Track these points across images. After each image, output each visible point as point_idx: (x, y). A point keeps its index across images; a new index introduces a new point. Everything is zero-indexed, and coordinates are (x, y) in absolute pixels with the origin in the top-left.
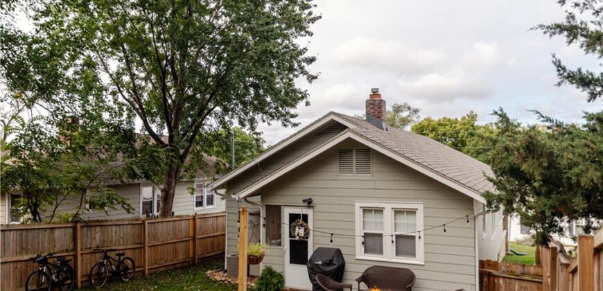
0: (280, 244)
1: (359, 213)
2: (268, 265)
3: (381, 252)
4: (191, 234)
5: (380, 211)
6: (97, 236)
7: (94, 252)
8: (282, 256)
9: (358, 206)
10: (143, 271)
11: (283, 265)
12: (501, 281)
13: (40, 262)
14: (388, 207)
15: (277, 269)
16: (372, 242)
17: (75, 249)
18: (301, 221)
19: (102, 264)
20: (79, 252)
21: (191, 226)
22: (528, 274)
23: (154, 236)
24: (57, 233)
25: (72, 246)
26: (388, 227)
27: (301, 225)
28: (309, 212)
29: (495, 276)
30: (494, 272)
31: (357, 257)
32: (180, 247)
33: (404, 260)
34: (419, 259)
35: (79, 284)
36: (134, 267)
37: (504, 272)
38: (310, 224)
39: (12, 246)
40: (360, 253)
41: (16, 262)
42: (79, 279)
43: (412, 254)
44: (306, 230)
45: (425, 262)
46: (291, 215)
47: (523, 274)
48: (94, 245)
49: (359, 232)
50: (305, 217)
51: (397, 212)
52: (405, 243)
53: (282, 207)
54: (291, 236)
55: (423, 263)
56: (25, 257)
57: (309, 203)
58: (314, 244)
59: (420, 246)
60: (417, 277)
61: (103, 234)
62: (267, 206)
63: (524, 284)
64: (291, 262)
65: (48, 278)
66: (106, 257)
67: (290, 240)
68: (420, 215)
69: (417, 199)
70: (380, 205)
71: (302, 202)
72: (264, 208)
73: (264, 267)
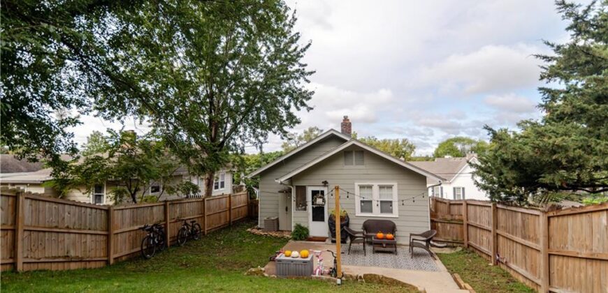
0: (305, 209)
1: (357, 189)
2: (298, 223)
3: (371, 211)
4: (228, 206)
5: (370, 187)
6: (178, 210)
7: (176, 222)
8: (307, 217)
9: (357, 184)
10: (204, 232)
11: (308, 222)
12: (439, 225)
13: (147, 230)
14: (376, 185)
15: (304, 225)
16: (366, 205)
17: (165, 219)
18: (320, 195)
19: (184, 229)
20: (168, 222)
21: (228, 201)
22: (455, 220)
23: (209, 209)
24: (155, 209)
25: (163, 218)
26: (376, 196)
27: (320, 197)
28: (325, 189)
29: (436, 222)
30: (435, 220)
31: (357, 215)
32: (222, 215)
33: (386, 215)
34: (395, 214)
35: (169, 244)
36: (200, 230)
37: (440, 219)
38: (326, 197)
39: (128, 220)
40: (358, 213)
41: (130, 231)
42: (169, 240)
43: (391, 211)
44: (324, 201)
45: (399, 215)
46: (313, 192)
47: (452, 220)
48: (176, 217)
49: (358, 200)
50: (322, 192)
51: (381, 187)
52: (386, 205)
53: (307, 187)
54: (313, 203)
55: (397, 216)
56: (136, 227)
57: (325, 184)
58: (328, 209)
59: (395, 206)
60: (396, 224)
61: (181, 210)
62: (297, 187)
63: (452, 225)
64: (314, 220)
65: (154, 241)
66: (186, 224)
67: (313, 207)
68: (395, 189)
69: (393, 179)
70: (371, 184)
71: (322, 183)
72: (295, 188)
73: (295, 224)
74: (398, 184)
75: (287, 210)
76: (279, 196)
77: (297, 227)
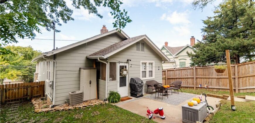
0: (115, 79)
1: (141, 64)
2: (112, 90)
5: (145, 64)
8: (117, 85)
9: (141, 62)
11: (117, 89)
14: (148, 62)
15: (115, 91)
16: (144, 73)
18: (124, 68)
26: (148, 69)
27: (125, 70)
28: (127, 65)
33: (150, 78)
38: (128, 70)
43: (152, 76)
44: (127, 72)
45: (155, 77)
46: (120, 66)
49: (141, 71)
50: (126, 67)
51: (149, 64)
52: (151, 73)
53: (117, 63)
54: (120, 74)
57: (128, 61)
59: (154, 73)
67: (120, 77)
68: (154, 64)
69: (153, 60)
70: (146, 62)
71: (126, 61)
72: (109, 63)
73: (109, 92)
74: (155, 62)
75: (90, 83)
76: (79, 74)
77: (112, 94)
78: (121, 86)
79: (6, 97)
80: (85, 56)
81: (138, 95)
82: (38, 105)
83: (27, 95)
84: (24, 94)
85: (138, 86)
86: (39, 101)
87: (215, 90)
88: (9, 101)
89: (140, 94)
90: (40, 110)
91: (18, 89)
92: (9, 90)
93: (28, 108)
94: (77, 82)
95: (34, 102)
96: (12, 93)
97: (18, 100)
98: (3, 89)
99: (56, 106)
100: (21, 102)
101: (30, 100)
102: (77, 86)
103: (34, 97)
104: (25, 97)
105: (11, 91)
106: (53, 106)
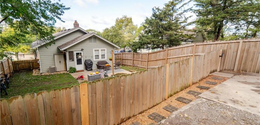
0: (74, 61)
1: (94, 51)
2: (71, 66)
3: (98, 58)
5: (98, 50)
8: (75, 64)
9: (94, 50)
11: (75, 66)
14: (100, 49)
15: (73, 67)
16: (97, 56)
18: (80, 54)
26: (100, 53)
27: (80, 55)
28: (82, 52)
33: (103, 59)
40: (95, 60)
43: (104, 58)
44: (82, 56)
46: (77, 53)
49: (94, 55)
50: (81, 53)
51: (102, 50)
52: (103, 56)
53: (74, 51)
54: (77, 58)
55: (106, 59)
57: (82, 50)
59: (106, 56)
68: (106, 50)
69: (105, 48)
70: (98, 49)
71: (81, 50)
72: (68, 52)
73: (69, 67)
74: (107, 49)
75: (60, 62)
76: (54, 57)
77: (71, 68)
78: (78, 64)
79: (19, 68)
80: (57, 46)
81: (88, 70)
82: (35, 73)
83: (30, 67)
84: (28, 66)
85: (88, 64)
86: (37, 70)
87: (140, 68)
88: (21, 70)
89: (90, 69)
90: (34, 75)
91: (25, 63)
92: (20, 64)
93: (30, 74)
94: (53, 62)
95: (34, 71)
96: (22, 66)
97: (26, 69)
98: (16, 63)
99: (42, 73)
100: (27, 71)
101: (32, 70)
102: (53, 64)
103: (35, 68)
104: (30, 68)
105: (21, 65)
106: (41, 73)
